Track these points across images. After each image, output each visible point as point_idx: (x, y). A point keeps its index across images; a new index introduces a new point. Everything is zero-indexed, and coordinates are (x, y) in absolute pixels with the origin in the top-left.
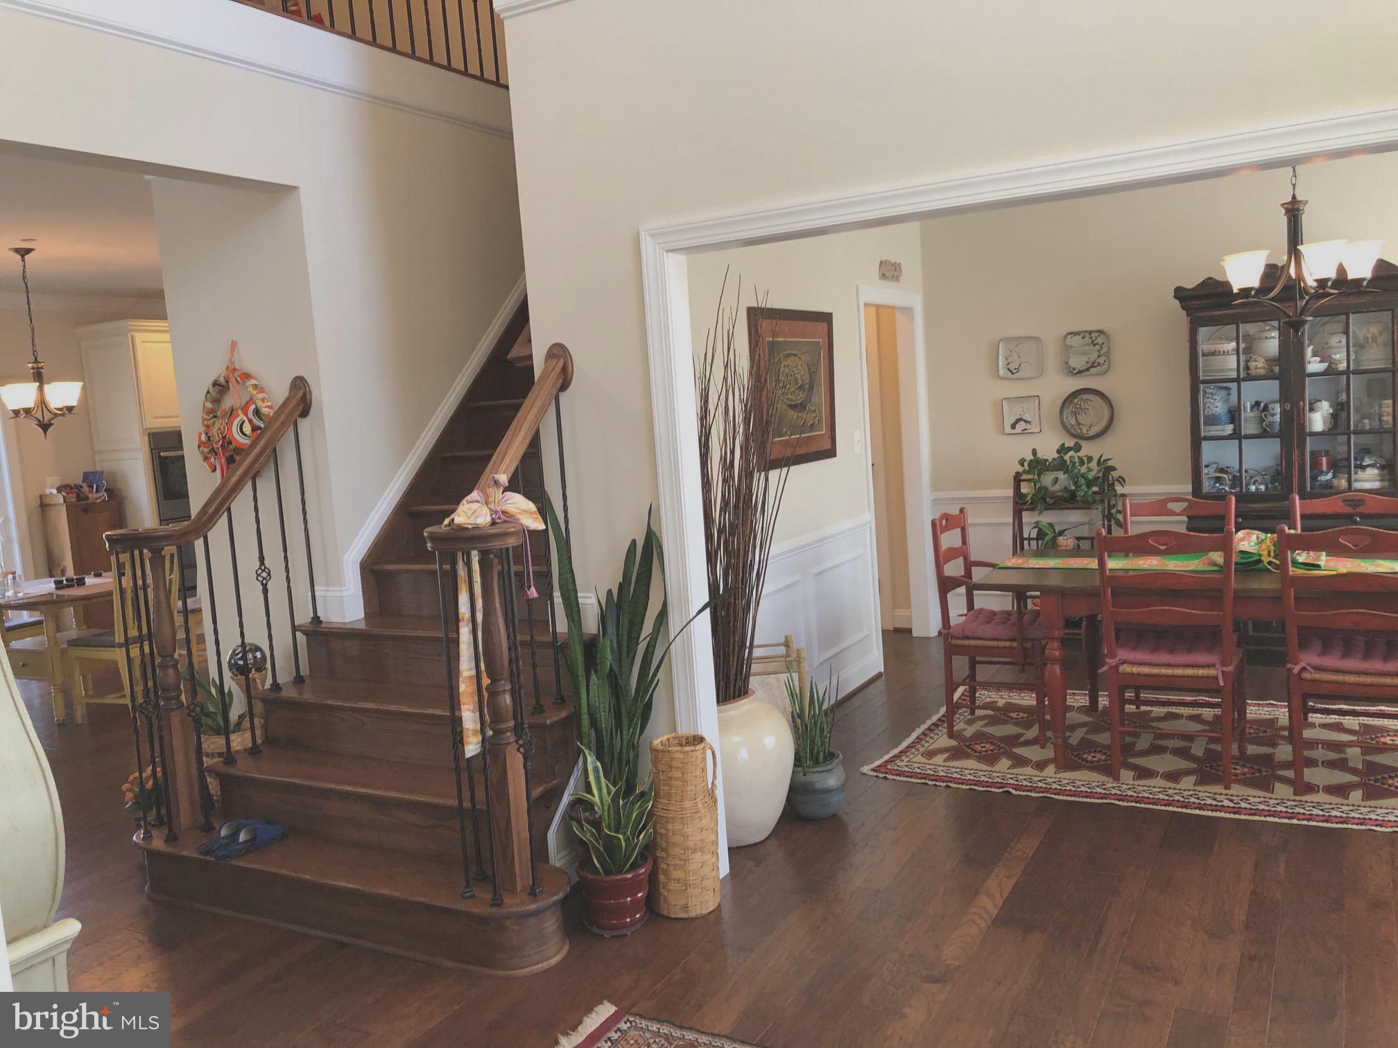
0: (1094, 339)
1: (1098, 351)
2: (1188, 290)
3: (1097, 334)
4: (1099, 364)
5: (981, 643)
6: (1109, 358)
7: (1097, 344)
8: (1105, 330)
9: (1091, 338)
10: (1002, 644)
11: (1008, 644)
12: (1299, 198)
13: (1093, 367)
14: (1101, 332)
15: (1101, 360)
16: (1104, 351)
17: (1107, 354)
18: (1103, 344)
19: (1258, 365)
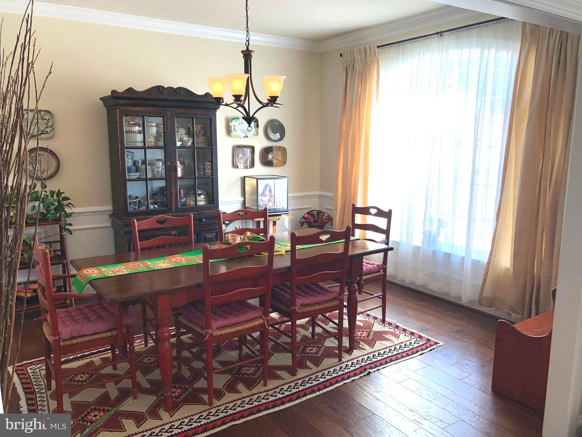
0: (42, 115)
1: (46, 124)
2: (119, 93)
3: (44, 113)
4: (47, 132)
5: (86, 339)
6: (53, 129)
7: (45, 119)
8: (50, 111)
9: (41, 115)
10: (104, 335)
11: (109, 334)
12: (250, 49)
13: (43, 134)
14: (48, 112)
15: (49, 130)
16: (50, 124)
17: (52, 126)
18: (49, 119)
19: (151, 141)
